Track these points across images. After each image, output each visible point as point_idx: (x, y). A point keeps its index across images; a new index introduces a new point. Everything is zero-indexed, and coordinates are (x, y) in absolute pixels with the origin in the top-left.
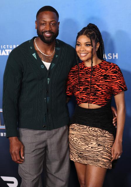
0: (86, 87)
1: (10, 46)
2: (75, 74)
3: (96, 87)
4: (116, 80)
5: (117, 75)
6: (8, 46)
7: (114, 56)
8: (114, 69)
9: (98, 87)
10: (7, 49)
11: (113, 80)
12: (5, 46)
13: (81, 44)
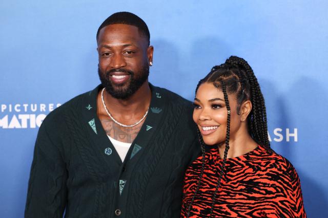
0: (207, 206)
1: (32, 106)
2: (197, 174)
3: (225, 211)
4: (274, 196)
5: (278, 184)
6: (26, 106)
7: (288, 135)
8: (274, 169)
9: (229, 211)
10: (23, 112)
11: (267, 196)
12: (19, 105)
13: (202, 104)
